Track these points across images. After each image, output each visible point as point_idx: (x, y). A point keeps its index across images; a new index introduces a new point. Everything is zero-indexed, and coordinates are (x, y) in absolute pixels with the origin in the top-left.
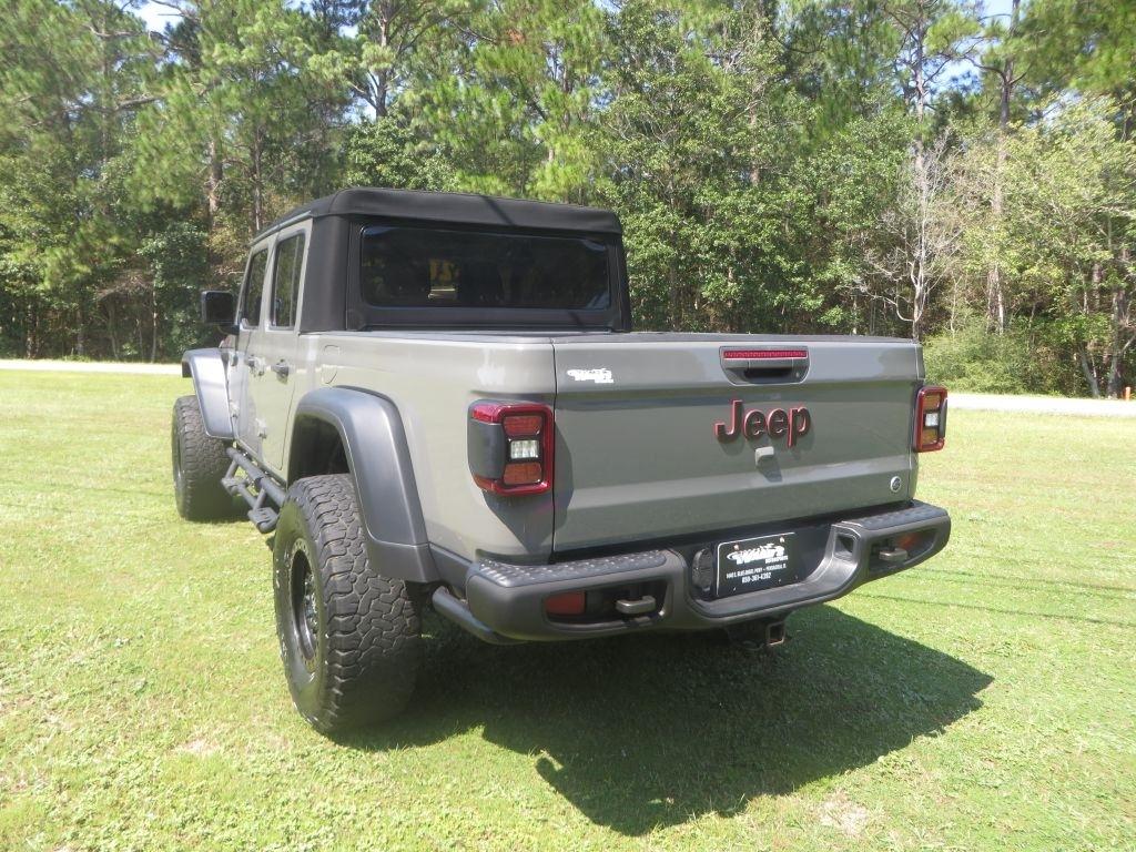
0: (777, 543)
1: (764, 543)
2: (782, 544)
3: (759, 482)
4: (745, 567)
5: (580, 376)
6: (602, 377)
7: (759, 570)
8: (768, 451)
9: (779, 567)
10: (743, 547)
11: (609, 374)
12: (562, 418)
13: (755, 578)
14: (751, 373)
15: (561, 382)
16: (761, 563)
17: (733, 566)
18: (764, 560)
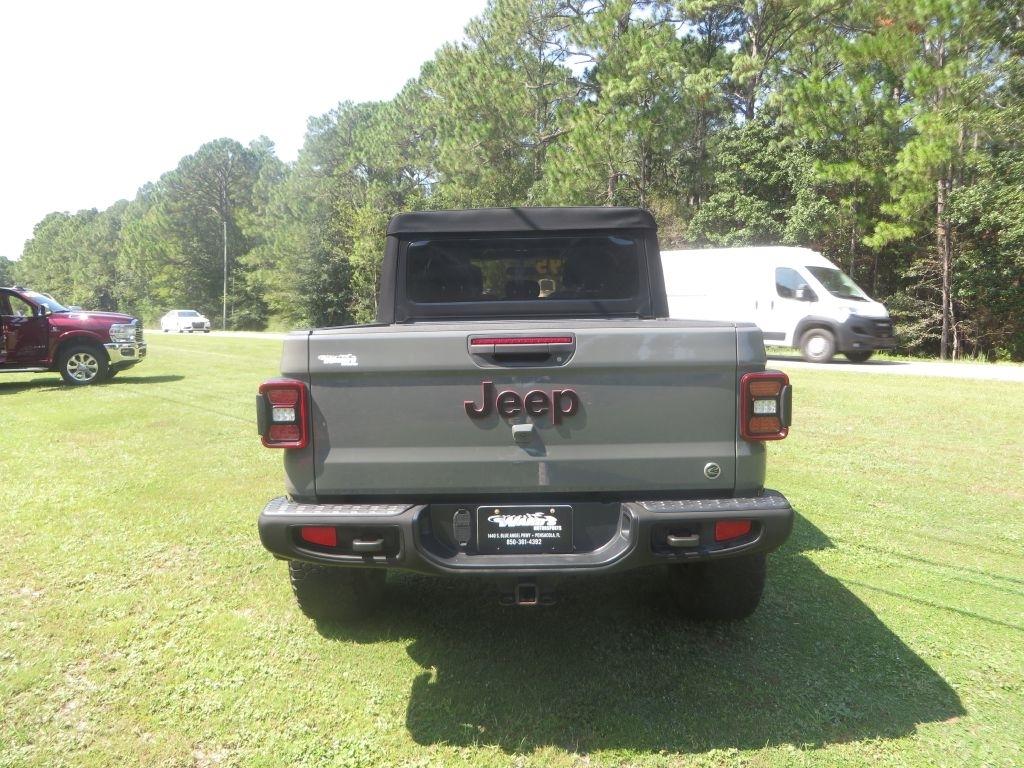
0: (547, 512)
1: (532, 511)
2: (554, 515)
3: (518, 454)
4: (507, 530)
5: (328, 360)
6: (348, 361)
7: (528, 535)
8: (527, 427)
9: (550, 535)
10: (503, 512)
11: (354, 358)
12: (317, 393)
13: (522, 542)
14: (498, 358)
15: (314, 367)
16: (529, 529)
17: (495, 528)
18: (532, 527)
